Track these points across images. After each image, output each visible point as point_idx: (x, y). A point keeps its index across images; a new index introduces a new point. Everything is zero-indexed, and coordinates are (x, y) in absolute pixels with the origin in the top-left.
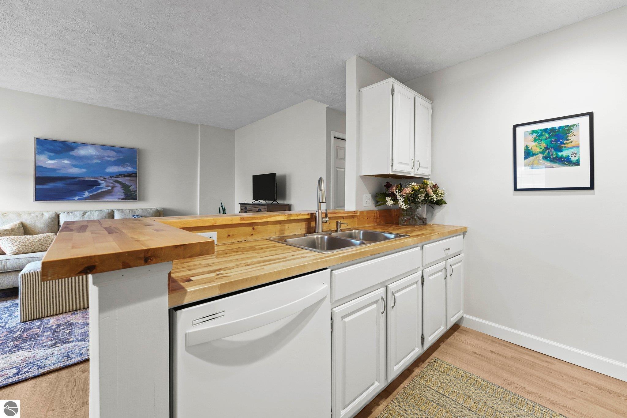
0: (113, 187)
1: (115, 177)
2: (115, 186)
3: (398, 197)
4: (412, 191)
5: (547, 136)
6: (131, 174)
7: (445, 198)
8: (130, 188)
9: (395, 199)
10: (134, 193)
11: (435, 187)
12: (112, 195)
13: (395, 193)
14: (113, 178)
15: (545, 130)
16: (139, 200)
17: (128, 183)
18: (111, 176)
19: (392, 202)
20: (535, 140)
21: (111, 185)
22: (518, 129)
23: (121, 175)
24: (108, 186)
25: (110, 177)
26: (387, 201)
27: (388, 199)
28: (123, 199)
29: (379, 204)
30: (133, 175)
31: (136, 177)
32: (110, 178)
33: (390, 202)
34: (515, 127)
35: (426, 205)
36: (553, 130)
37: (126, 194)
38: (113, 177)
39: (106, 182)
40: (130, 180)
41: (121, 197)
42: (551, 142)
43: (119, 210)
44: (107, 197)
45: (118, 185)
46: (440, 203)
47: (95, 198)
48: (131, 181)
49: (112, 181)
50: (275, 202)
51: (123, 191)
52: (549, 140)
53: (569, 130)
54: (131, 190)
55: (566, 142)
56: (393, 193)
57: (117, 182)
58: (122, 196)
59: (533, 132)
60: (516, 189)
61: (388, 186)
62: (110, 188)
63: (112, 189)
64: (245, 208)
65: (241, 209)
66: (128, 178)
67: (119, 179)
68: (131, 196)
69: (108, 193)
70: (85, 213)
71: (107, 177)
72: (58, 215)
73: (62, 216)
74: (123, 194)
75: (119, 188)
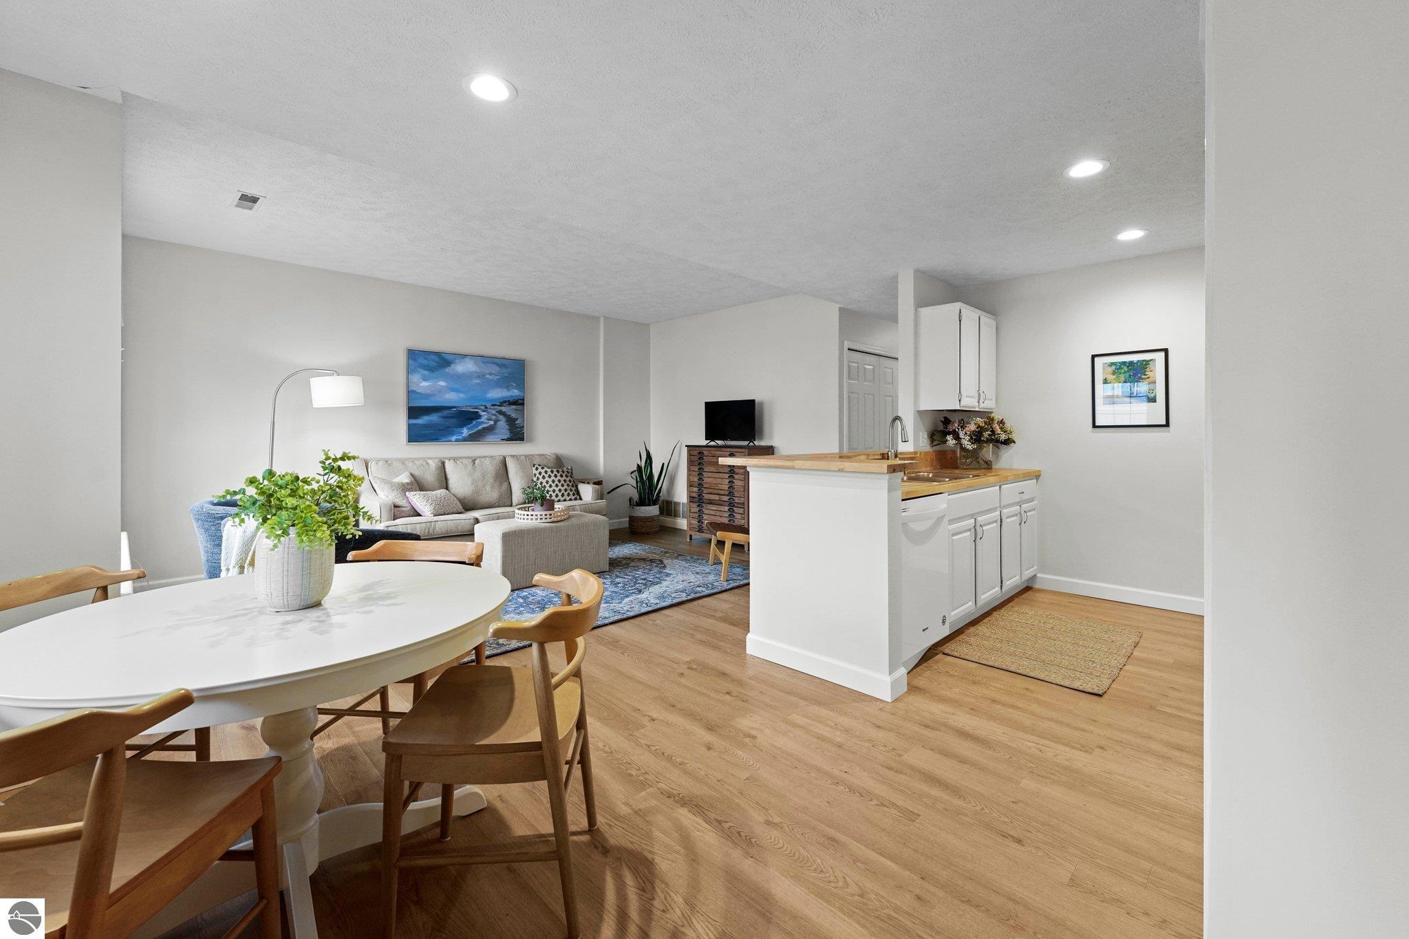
0: (496, 421)
1: (498, 406)
3: (961, 435)
4: (977, 428)
5: (1126, 369)
6: (517, 401)
7: (1014, 436)
9: (957, 438)
10: (522, 430)
11: (1002, 422)
12: (494, 434)
13: (957, 430)
15: (1124, 363)
16: (528, 441)
17: (514, 415)
18: (494, 403)
19: (954, 442)
20: (1114, 373)
21: (494, 417)
22: (1096, 359)
23: (505, 402)
24: (490, 420)
25: (493, 405)
26: (947, 441)
27: (949, 438)
28: (508, 440)
29: (935, 443)
30: (519, 403)
31: (523, 404)
32: (492, 407)
33: (951, 441)
34: (1093, 357)
35: (991, 444)
36: (1131, 363)
37: (511, 431)
38: (496, 405)
39: (488, 413)
40: (516, 410)
42: (1130, 376)
43: (513, 456)
44: (488, 436)
45: (501, 417)
46: (1008, 442)
47: (475, 437)
50: (751, 444)
51: (507, 427)
52: (1127, 374)
53: (1146, 365)
55: (1143, 377)
56: (954, 431)
57: (501, 413)
59: (1112, 364)
60: (1094, 426)
61: (947, 421)
62: (492, 423)
63: (495, 424)
64: (700, 453)
65: (690, 455)
66: (514, 407)
67: (504, 409)
68: (517, 434)
69: (490, 430)
70: (474, 461)
71: (488, 405)
72: (443, 463)
73: (449, 466)
74: (508, 432)
75: (502, 423)
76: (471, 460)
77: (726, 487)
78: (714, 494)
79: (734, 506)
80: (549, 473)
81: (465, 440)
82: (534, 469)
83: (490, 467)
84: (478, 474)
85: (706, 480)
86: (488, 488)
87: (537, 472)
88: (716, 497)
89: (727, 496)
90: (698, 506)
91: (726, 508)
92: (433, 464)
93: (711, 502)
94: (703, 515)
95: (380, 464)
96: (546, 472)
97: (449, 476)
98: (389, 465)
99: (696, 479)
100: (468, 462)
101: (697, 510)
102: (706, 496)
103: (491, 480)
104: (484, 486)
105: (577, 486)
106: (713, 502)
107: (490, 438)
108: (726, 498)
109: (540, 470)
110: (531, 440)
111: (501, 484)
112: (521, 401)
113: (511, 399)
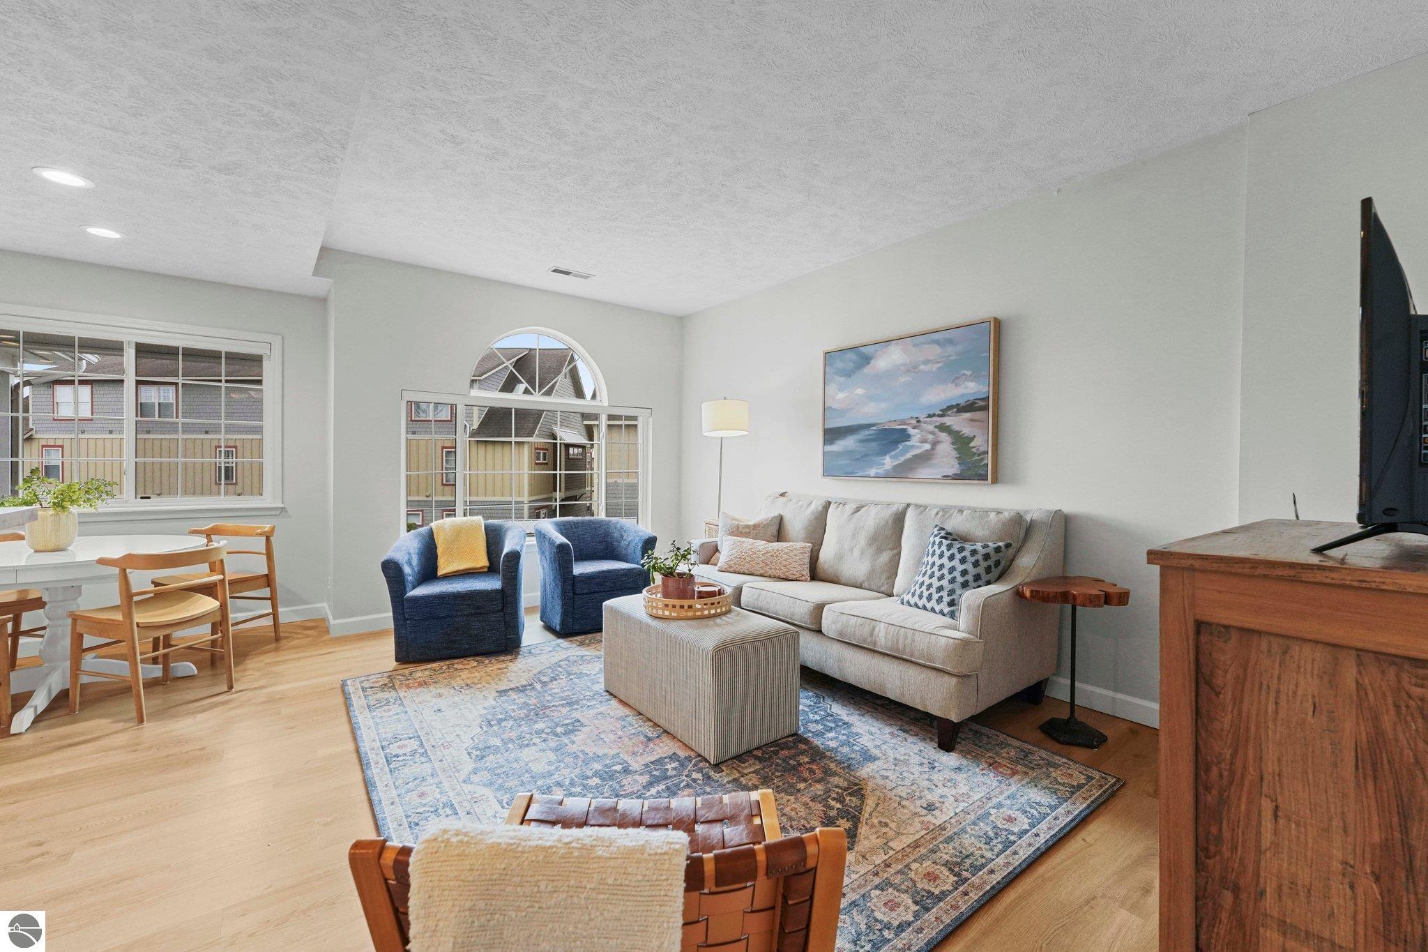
0: (935, 444)
1: (939, 416)
2: (940, 439)
6: (974, 403)
8: (972, 444)
10: (982, 459)
14: (934, 419)
16: (995, 481)
17: (967, 431)
18: (931, 413)
21: (931, 437)
23: (950, 408)
24: (924, 441)
25: (930, 416)
28: (956, 477)
30: (979, 406)
31: (989, 408)
32: (929, 419)
37: (961, 460)
38: (934, 415)
39: (922, 430)
40: (972, 420)
41: (951, 472)
44: (919, 470)
45: (944, 436)
47: (901, 473)
48: (975, 423)
49: (931, 428)
51: (955, 454)
54: (974, 450)
57: (943, 428)
58: (952, 467)
62: (927, 446)
63: (933, 448)
66: (968, 415)
67: (948, 421)
69: (924, 458)
71: (922, 417)
72: (826, 507)
74: (955, 463)
75: (946, 446)
81: (886, 476)
100: (853, 508)
107: (924, 472)
110: (1014, 481)
111: (879, 551)
112: (981, 403)
113: (962, 402)
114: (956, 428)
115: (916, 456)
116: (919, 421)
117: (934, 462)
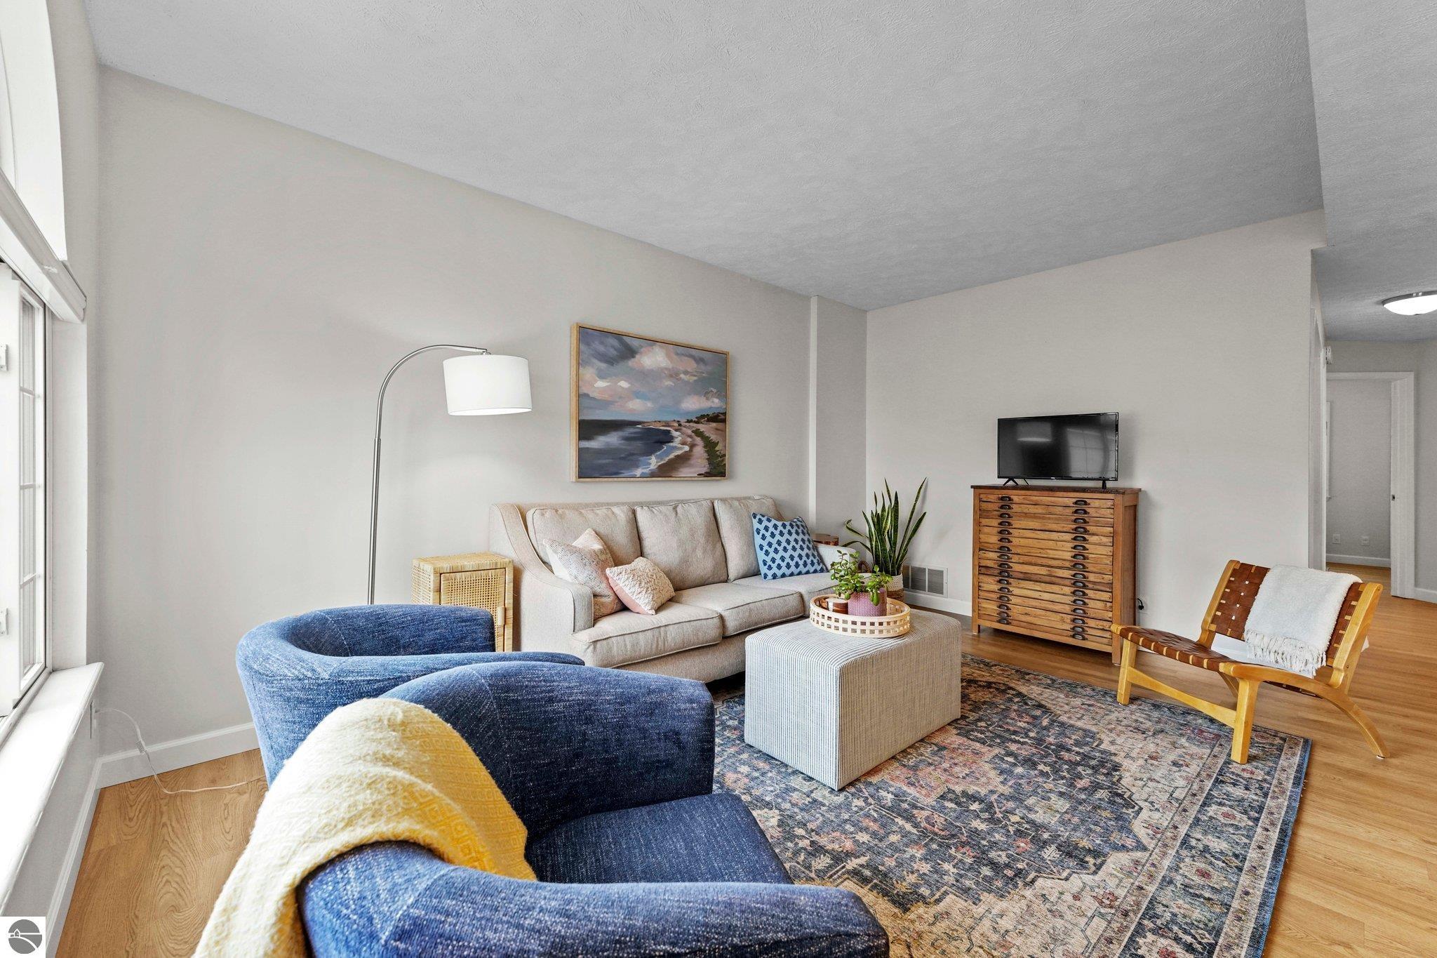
0: (692, 446)
1: (695, 422)
2: (695, 443)
6: (718, 416)
8: (717, 449)
10: (723, 460)
12: (691, 466)
14: (691, 424)
17: (713, 437)
18: (690, 419)
21: (689, 440)
23: (703, 416)
24: (684, 443)
25: (689, 421)
28: (707, 475)
30: (719, 418)
31: (724, 421)
32: (687, 424)
37: (710, 462)
38: (692, 421)
39: (683, 433)
40: (717, 429)
41: (704, 470)
43: (721, 501)
44: (681, 470)
45: (698, 440)
47: (666, 471)
48: (719, 433)
49: (689, 432)
51: (706, 455)
54: (718, 453)
57: (698, 433)
58: (705, 467)
62: (687, 448)
63: (691, 450)
64: (1002, 499)
65: (979, 500)
66: (714, 425)
67: (702, 427)
68: (717, 469)
69: (683, 459)
70: (675, 508)
71: (683, 421)
72: (634, 512)
73: (642, 516)
74: (706, 463)
75: (700, 450)
76: (671, 508)
77: (1068, 556)
78: (1036, 565)
79: (1085, 586)
80: (780, 528)
81: (653, 475)
82: (755, 521)
83: (698, 517)
84: (684, 531)
85: (1015, 541)
86: (699, 553)
87: (761, 527)
88: (1043, 571)
89: (1069, 569)
90: (1000, 581)
91: (1068, 590)
92: (621, 514)
93: (1027, 577)
94: (1011, 598)
95: (548, 515)
96: (775, 527)
97: (644, 534)
98: (562, 517)
99: (994, 539)
100: (667, 510)
101: (996, 587)
102: (1016, 567)
103: (702, 540)
104: (694, 550)
105: (816, 548)
106: (1034, 577)
107: (685, 472)
108: (1067, 574)
109: (765, 523)
110: (731, 477)
111: (712, 544)
112: (722, 417)
113: (710, 413)
114: (707, 434)
115: (678, 457)
116: (680, 425)
117: (692, 462)
